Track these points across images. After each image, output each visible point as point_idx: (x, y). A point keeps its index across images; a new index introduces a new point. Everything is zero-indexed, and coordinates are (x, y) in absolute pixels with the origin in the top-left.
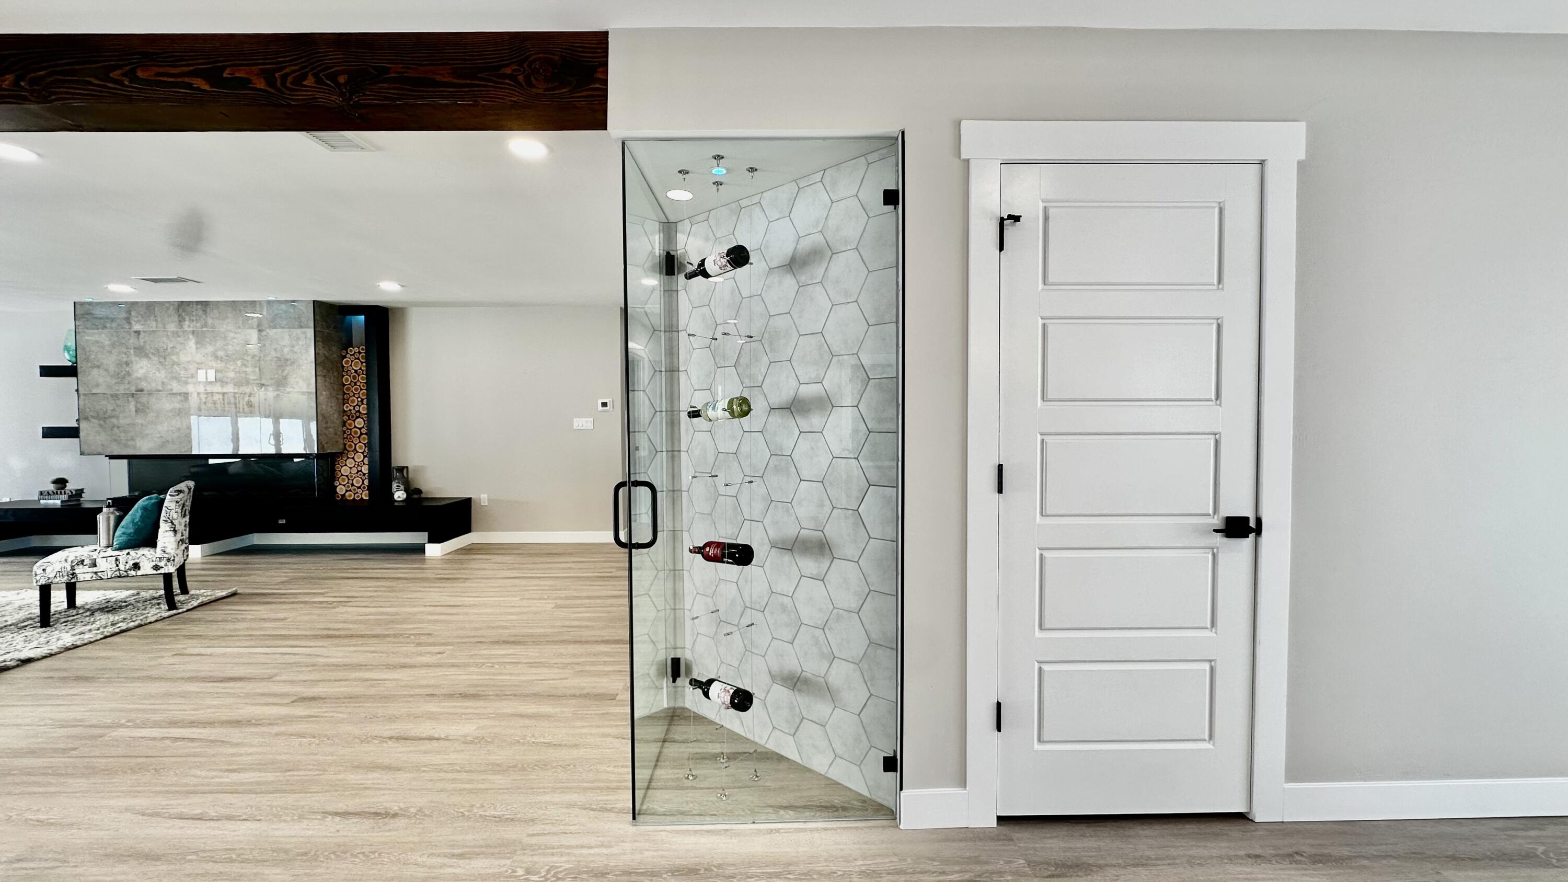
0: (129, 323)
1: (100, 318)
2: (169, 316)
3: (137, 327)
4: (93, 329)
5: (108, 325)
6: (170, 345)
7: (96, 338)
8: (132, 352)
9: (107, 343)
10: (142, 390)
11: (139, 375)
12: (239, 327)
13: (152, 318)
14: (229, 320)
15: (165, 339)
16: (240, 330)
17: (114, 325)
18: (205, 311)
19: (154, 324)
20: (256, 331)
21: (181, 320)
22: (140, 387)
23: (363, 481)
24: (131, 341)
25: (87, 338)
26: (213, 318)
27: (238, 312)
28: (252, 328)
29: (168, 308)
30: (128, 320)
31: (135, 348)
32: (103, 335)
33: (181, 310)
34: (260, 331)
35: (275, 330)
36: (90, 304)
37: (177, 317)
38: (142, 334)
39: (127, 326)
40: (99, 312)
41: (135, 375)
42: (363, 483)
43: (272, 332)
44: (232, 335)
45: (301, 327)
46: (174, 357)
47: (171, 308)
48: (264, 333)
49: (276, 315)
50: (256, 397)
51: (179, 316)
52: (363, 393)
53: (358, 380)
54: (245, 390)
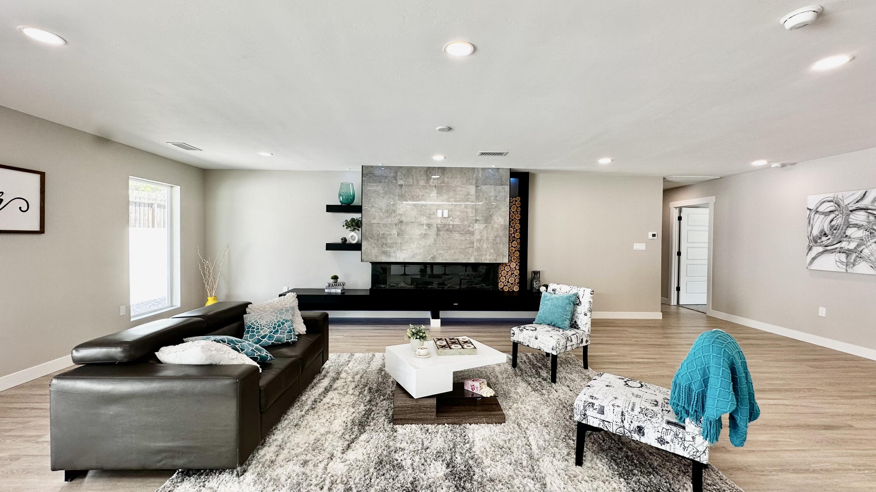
0: (396, 180)
1: (378, 176)
2: (421, 176)
3: (401, 182)
4: (374, 183)
5: (383, 181)
6: (421, 194)
7: (375, 188)
8: (397, 198)
9: (382, 191)
10: (402, 222)
11: (401, 212)
12: (464, 184)
13: (410, 177)
14: (458, 179)
15: (418, 190)
16: (464, 186)
17: (386, 180)
18: (443, 173)
19: (411, 181)
20: (474, 187)
21: (428, 179)
22: (401, 220)
23: (515, 280)
24: (397, 191)
25: (369, 188)
26: (448, 178)
27: (464, 175)
28: (471, 184)
29: (420, 171)
30: (395, 178)
31: (399, 195)
32: (379, 187)
33: (428, 172)
34: (477, 186)
35: (486, 186)
36: (372, 167)
37: (425, 177)
38: (404, 187)
39: (394, 182)
40: (377, 172)
41: (398, 212)
43: (484, 188)
44: (459, 188)
45: (502, 185)
46: (423, 202)
47: (422, 171)
48: (479, 188)
49: (487, 177)
50: (473, 227)
51: (427, 176)
52: (517, 226)
53: (515, 218)
54: (466, 223)
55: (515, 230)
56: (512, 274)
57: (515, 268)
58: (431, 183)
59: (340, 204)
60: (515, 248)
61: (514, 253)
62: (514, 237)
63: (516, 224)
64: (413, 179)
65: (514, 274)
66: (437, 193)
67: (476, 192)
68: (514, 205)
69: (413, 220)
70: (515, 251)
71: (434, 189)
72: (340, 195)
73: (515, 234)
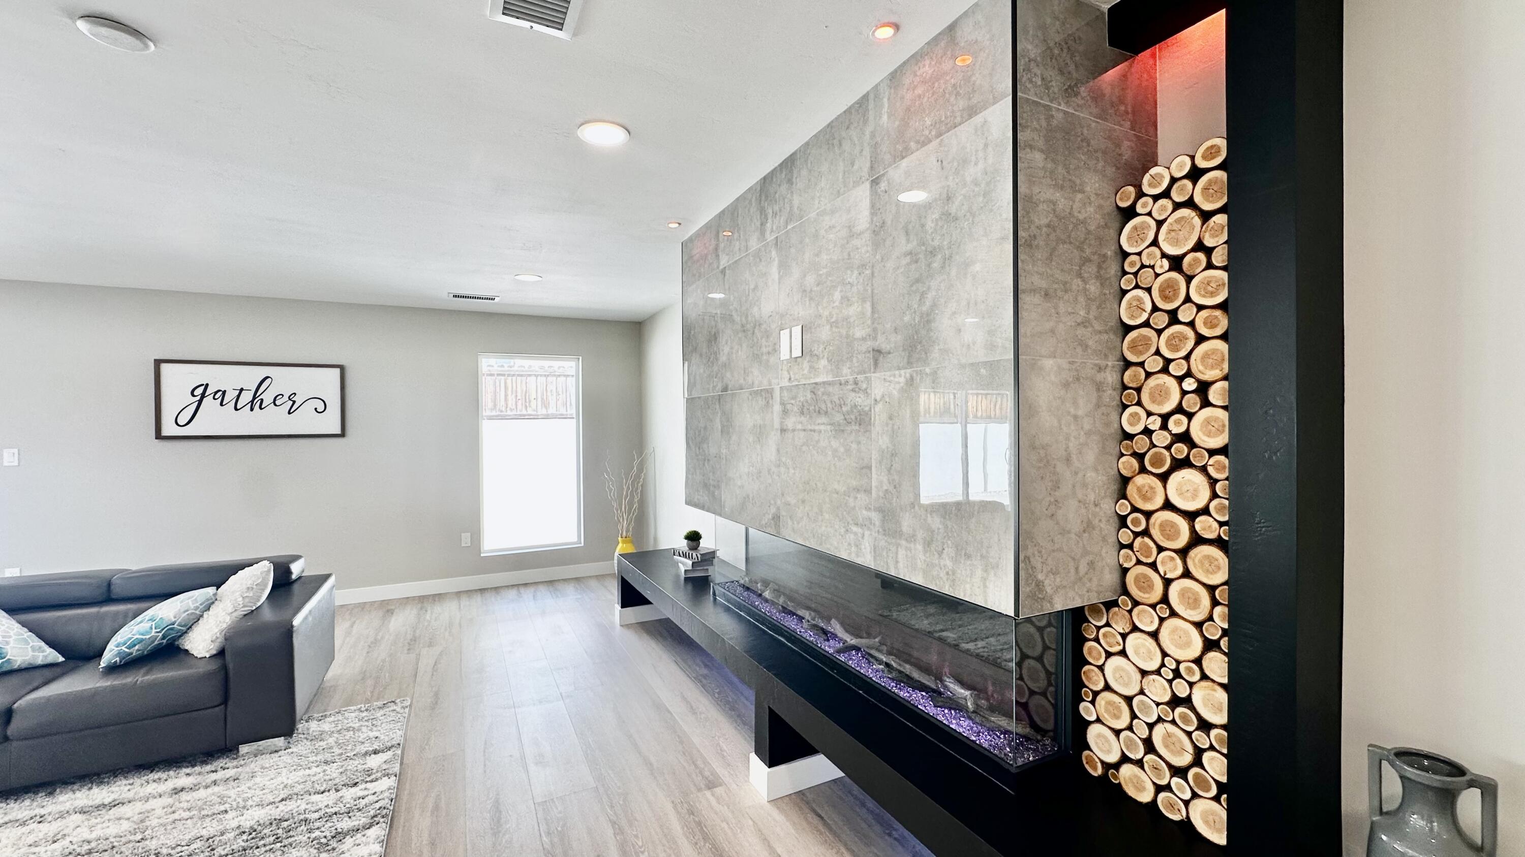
1: (697, 259)
2: (752, 218)
6: (753, 283)
10: (727, 388)
12: (836, 195)
13: (736, 234)
14: (823, 182)
15: (747, 273)
16: (839, 200)
17: (707, 266)
19: (737, 246)
20: (867, 185)
21: (763, 222)
22: (725, 382)
23: (1200, 750)
26: (801, 194)
27: (837, 148)
28: (859, 180)
29: (751, 202)
33: (763, 198)
34: (875, 181)
35: (904, 162)
42: (1199, 762)
43: (899, 173)
44: (827, 220)
45: (972, 112)
46: (757, 310)
48: (883, 184)
50: (865, 393)
52: (1206, 356)
53: (1188, 299)
54: (847, 373)
55: (1190, 384)
56: (1175, 702)
58: (768, 235)
60: (1191, 516)
61: (1183, 553)
62: (1185, 438)
63: (1201, 339)
64: (740, 238)
65: (1187, 702)
66: (780, 265)
67: (873, 210)
68: (1177, 206)
69: (743, 382)
70: (1197, 540)
71: (774, 253)
73: (1190, 416)
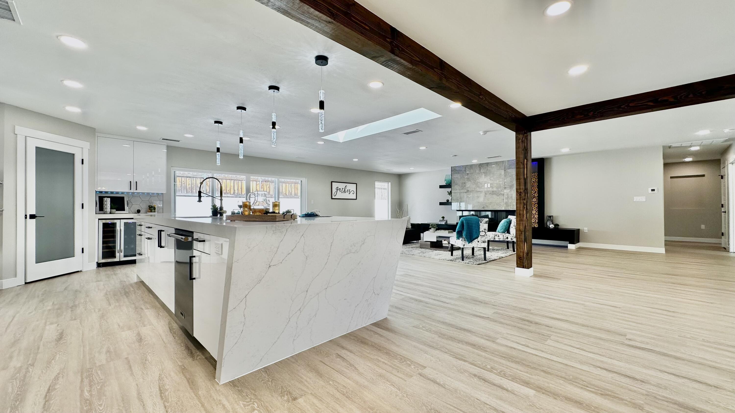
0: (466, 172)
1: (458, 171)
2: (477, 168)
3: (468, 172)
4: (456, 174)
5: (460, 172)
7: (457, 176)
8: (466, 179)
9: (459, 177)
10: (468, 191)
11: (468, 186)
13: (472, 169)
14: (495, 168)
18: (487, 166)
20: (504, 170)
21: (480, 169)
22: (468, 190)
23: (535, 220)
24: (466, 176)
25: (454, 176)
26: (490, 168)
27: (498, 165)
28: (502, 169)
30: (465, 171)
33: (480, 167)
35: (510, 170)
36: (455, 167)
38: (469, 174)
39: (465, 172)
40: (457, 169)
41: (467, 186)
42: (535, 221)
44: (496, 172)
46: (478, 181)
47: (477, 165)
48: (506, 171)
49: (510, 165)
50: (503, 192)
51: (480, 168)
52: (536, 189)
53: (535, 185)
54: (499, 189)
56: (533, 217)
57: (535, 213)
58: (482, 171)
59: (445, 184)
64: (473, 170)
65: (535, 217)
66: (485, 175)
67: (505, 173)
69: (473, 190)
70: (535, 204)
71: (483, 174)
72: (445, 180)
73: (535, 194)
